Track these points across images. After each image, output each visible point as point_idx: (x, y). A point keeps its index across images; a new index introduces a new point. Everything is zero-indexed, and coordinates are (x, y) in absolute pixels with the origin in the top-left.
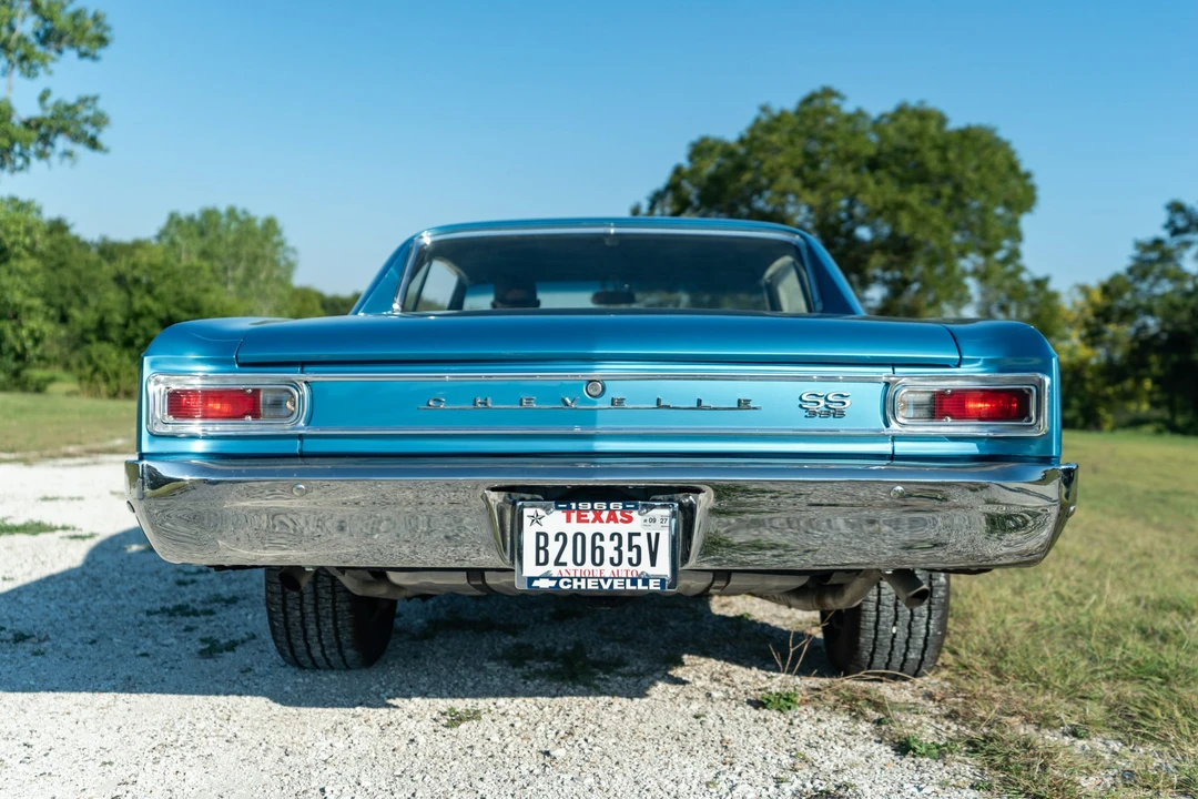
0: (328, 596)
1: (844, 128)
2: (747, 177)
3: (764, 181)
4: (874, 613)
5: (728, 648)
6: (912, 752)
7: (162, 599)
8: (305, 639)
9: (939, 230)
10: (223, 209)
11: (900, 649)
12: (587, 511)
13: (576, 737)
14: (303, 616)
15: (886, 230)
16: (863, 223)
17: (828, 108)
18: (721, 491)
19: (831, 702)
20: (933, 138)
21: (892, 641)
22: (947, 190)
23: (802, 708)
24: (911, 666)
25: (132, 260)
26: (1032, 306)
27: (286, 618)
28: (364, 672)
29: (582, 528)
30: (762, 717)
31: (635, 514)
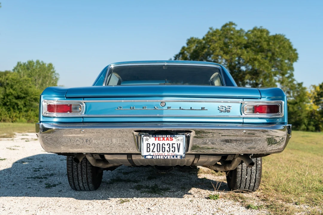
0: (85, 168)
1: (237, 35)
2: (206, 50)
3: (211, 51)
4: (241, 172)
5: (199, 185)
6: (250, 208)
7: (31, 175)
8: (78, 181)
9: (267, 68)
10: (35, 61)
11: (248, 183)
12: (161, 137)
13: (157, 205)
14: (78, 174)
15: (250, 67)
16: (243, 65)
17: (231, 28)
18: (197, 132)
19: (229, 198)
20: (265, 38)
21: (246, 180)
22: (270, 54)
23: (220, 199)
24: (251, 188)
25: (6, 77)
26: (298, 92)
27: (73, 175)
28: (94, 192)
29: (159, 142)
30: (209, 201)
31: (174, 138)
